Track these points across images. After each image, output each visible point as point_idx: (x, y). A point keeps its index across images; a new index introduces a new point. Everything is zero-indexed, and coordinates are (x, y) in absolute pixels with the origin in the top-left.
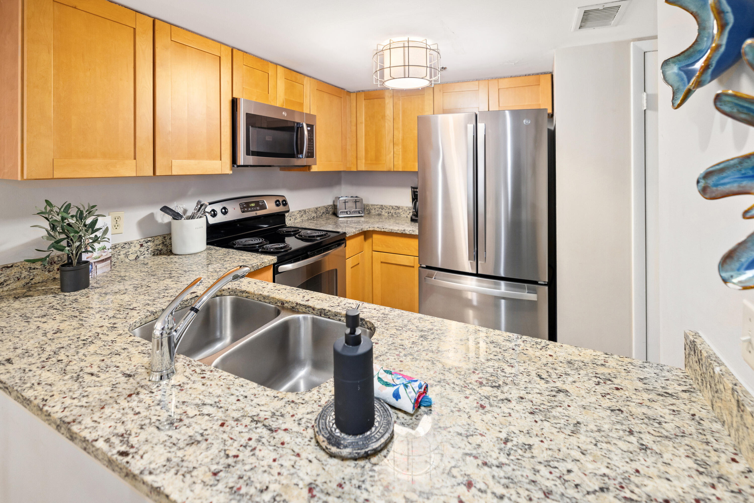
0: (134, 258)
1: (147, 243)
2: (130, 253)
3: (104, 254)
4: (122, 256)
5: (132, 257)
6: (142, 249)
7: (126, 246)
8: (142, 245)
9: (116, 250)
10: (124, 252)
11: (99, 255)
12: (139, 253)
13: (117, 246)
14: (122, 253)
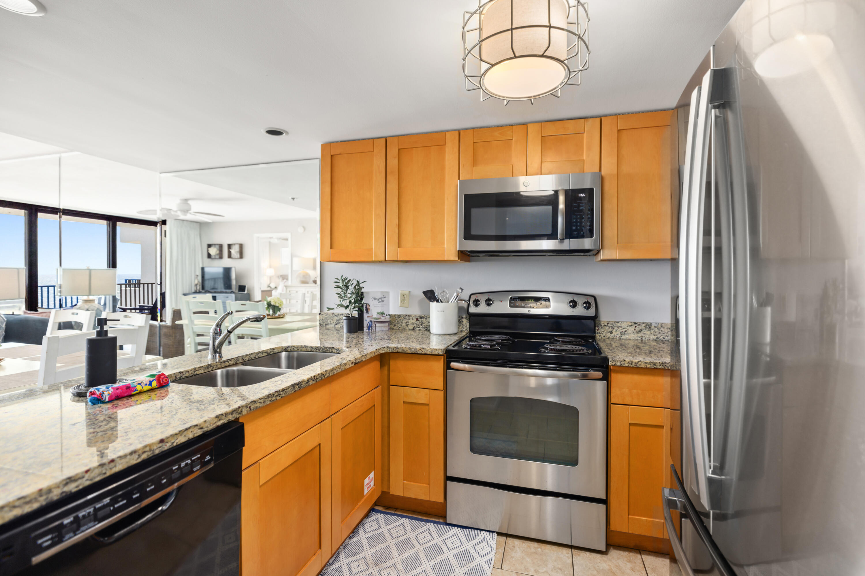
0: (412, 328)
1: (421, 318)
2: (409, 323)
3: (382, 318)
4: (404, 324)
5: (411, 327)
6: (418, 323)
7: (407, 317)
8: (417, 320)
9: (400, 318)
10: (406, 322)
11: (378, 317)
12: (415, 326)
13: (401, 316)
14: (404, 322)
